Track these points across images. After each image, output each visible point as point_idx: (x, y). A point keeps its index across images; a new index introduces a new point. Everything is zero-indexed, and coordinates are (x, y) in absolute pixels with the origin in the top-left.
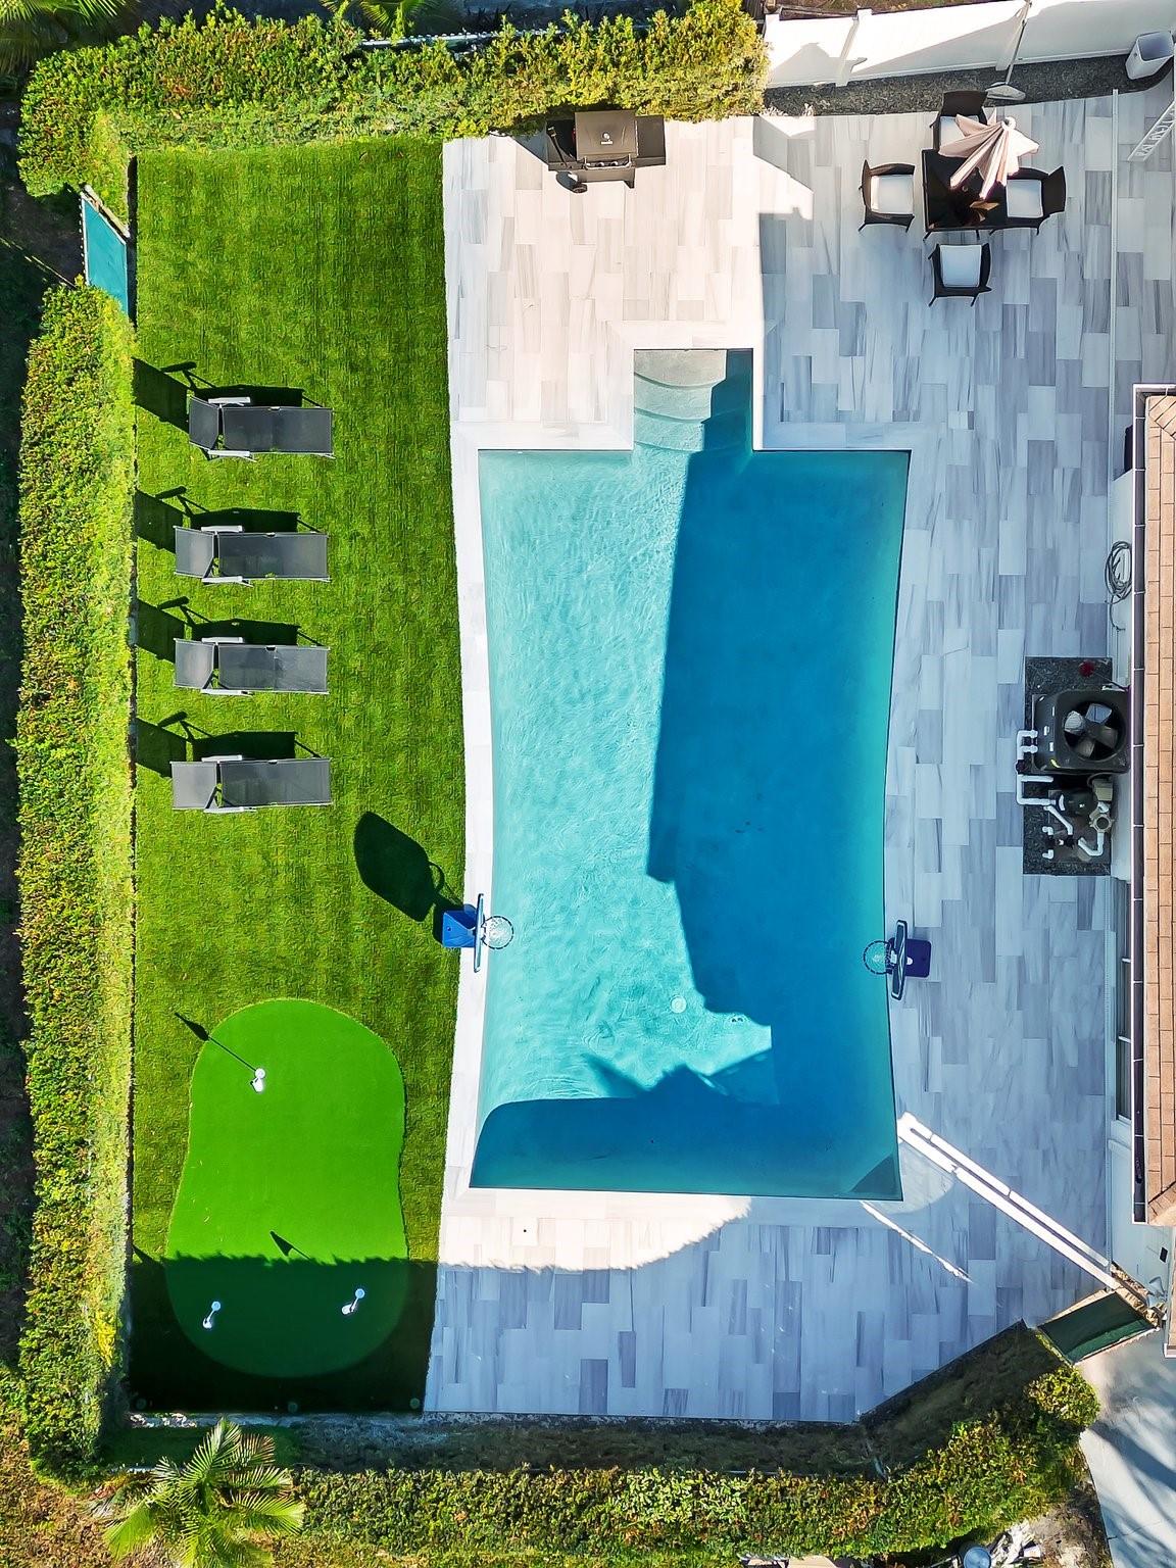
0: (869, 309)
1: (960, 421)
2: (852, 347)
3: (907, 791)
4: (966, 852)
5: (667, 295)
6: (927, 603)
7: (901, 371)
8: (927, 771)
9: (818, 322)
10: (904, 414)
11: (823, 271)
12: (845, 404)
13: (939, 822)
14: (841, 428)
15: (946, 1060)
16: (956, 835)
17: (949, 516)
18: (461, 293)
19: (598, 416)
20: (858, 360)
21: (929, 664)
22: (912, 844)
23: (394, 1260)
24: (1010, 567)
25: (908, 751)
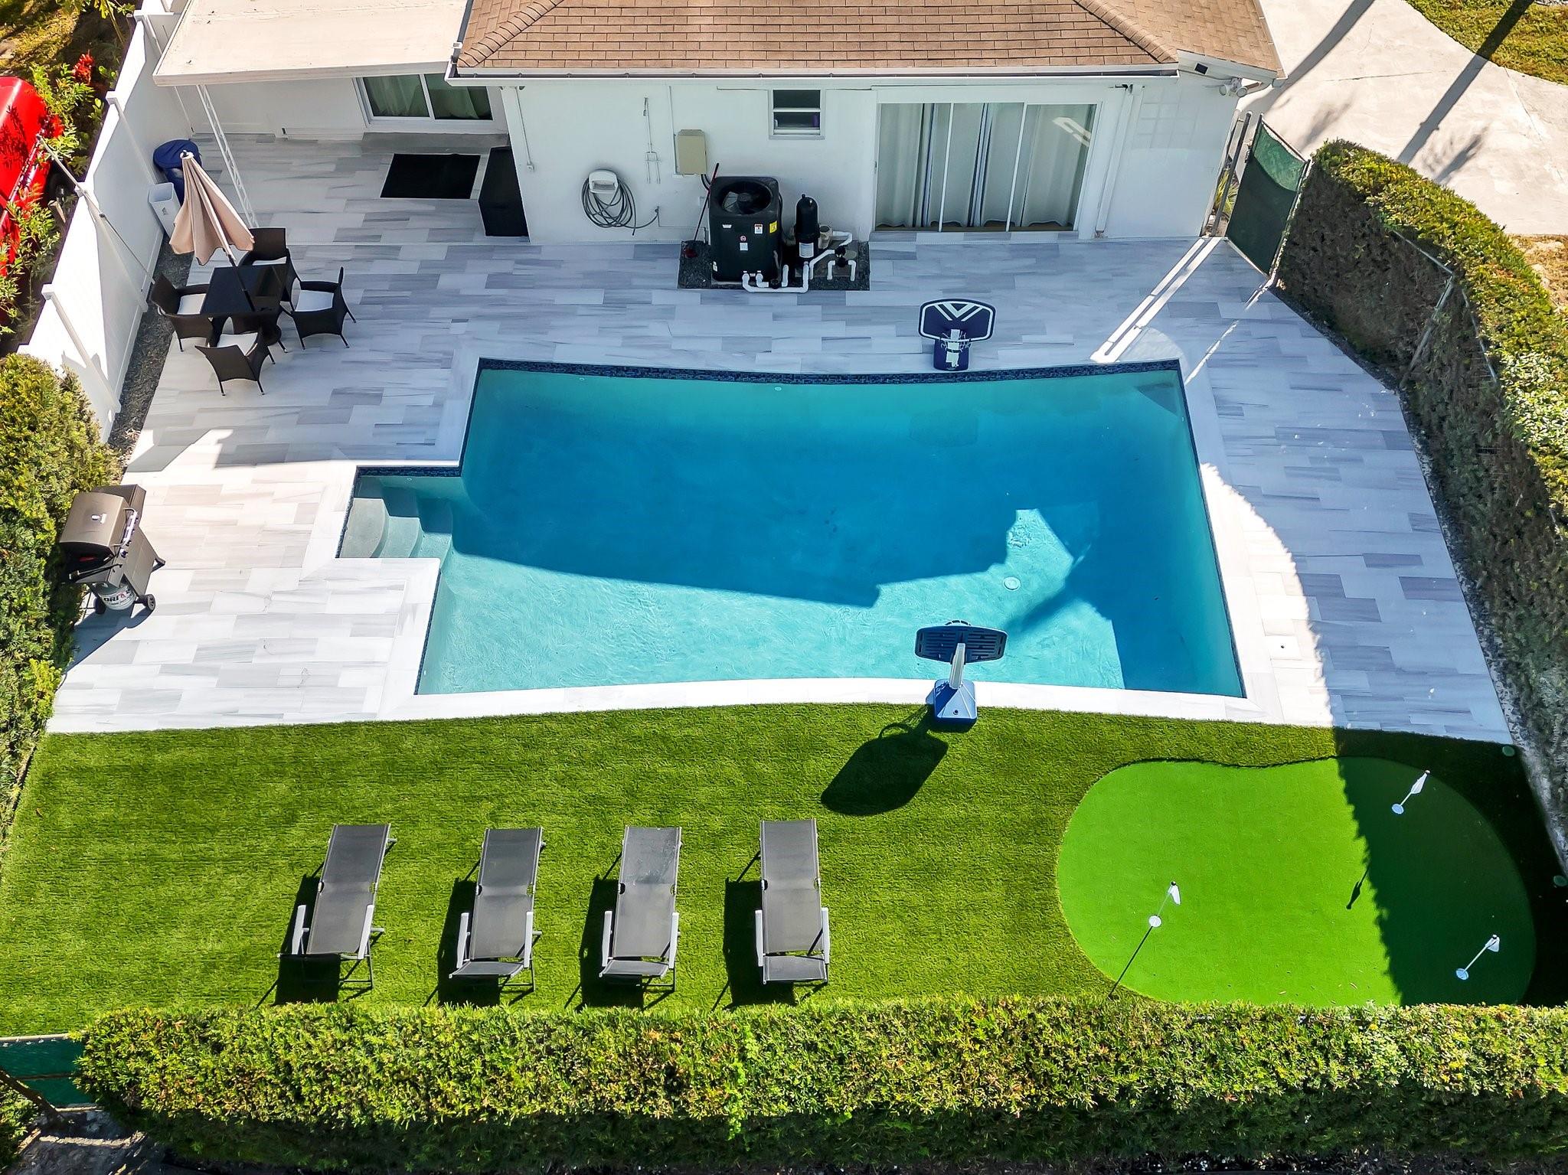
0: (339, 385)
1: (461, 327)
3: (798, 359)
4: (850, 323)
5: (285, 533)
6: (623, 346)
7: (401, 365)
8: (776, 347)
9: (344, 421)
10: (446, 362)
11: (294, 418)
12: (428, 401)
13: (824, 339)
14: (448, 405)
15: (1045, 333)
16: (836, 329)
17: (546, 333)
18: (233, 713)
19: (400, 588)
20: (386, 393)
21: (677, 345)
22: (846, 355)
23: (1343, 774)
24: (597, 298)
25: (760, 357)
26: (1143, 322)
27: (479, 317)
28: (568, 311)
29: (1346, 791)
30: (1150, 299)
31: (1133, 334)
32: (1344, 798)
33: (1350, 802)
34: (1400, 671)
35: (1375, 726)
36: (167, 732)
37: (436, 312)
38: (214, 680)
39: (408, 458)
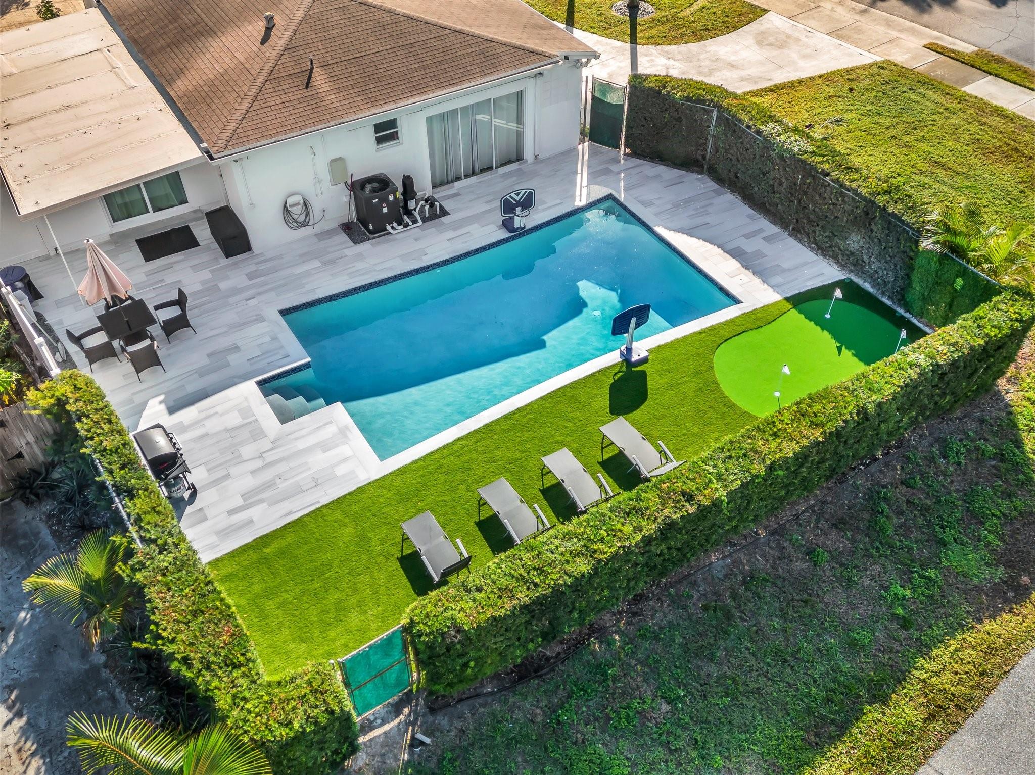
0: (209, 352)
1: (252, 302)
2: (236, 349)
4: (454, 230)
5: (242, 426)
6: (350, 279)
7: (238, 329)
8: (429, 251)
9: (228, 365)
10: (260, 319)
13: (448, 240)
14: (280, 336)
16: (451, 234)
17: (304, 287)
18: (290, 513)
19: (329, 423)
20: (239, 345)
21: (379, 268)
22: (464, 243)
23: (800, 312)
24: (316, 263)
25: (424, 258)
26: (585, 183)
27: (260, 294)
28: (308, 274)
30: (579, 176)
31: (584, 191)
32: (807, 321)
33: (810, 320)
34: (789, 270)
35: (797, 292)
36: (261, 537)
37: (232, 300)
38: (265, 505)
39: (280, 367)
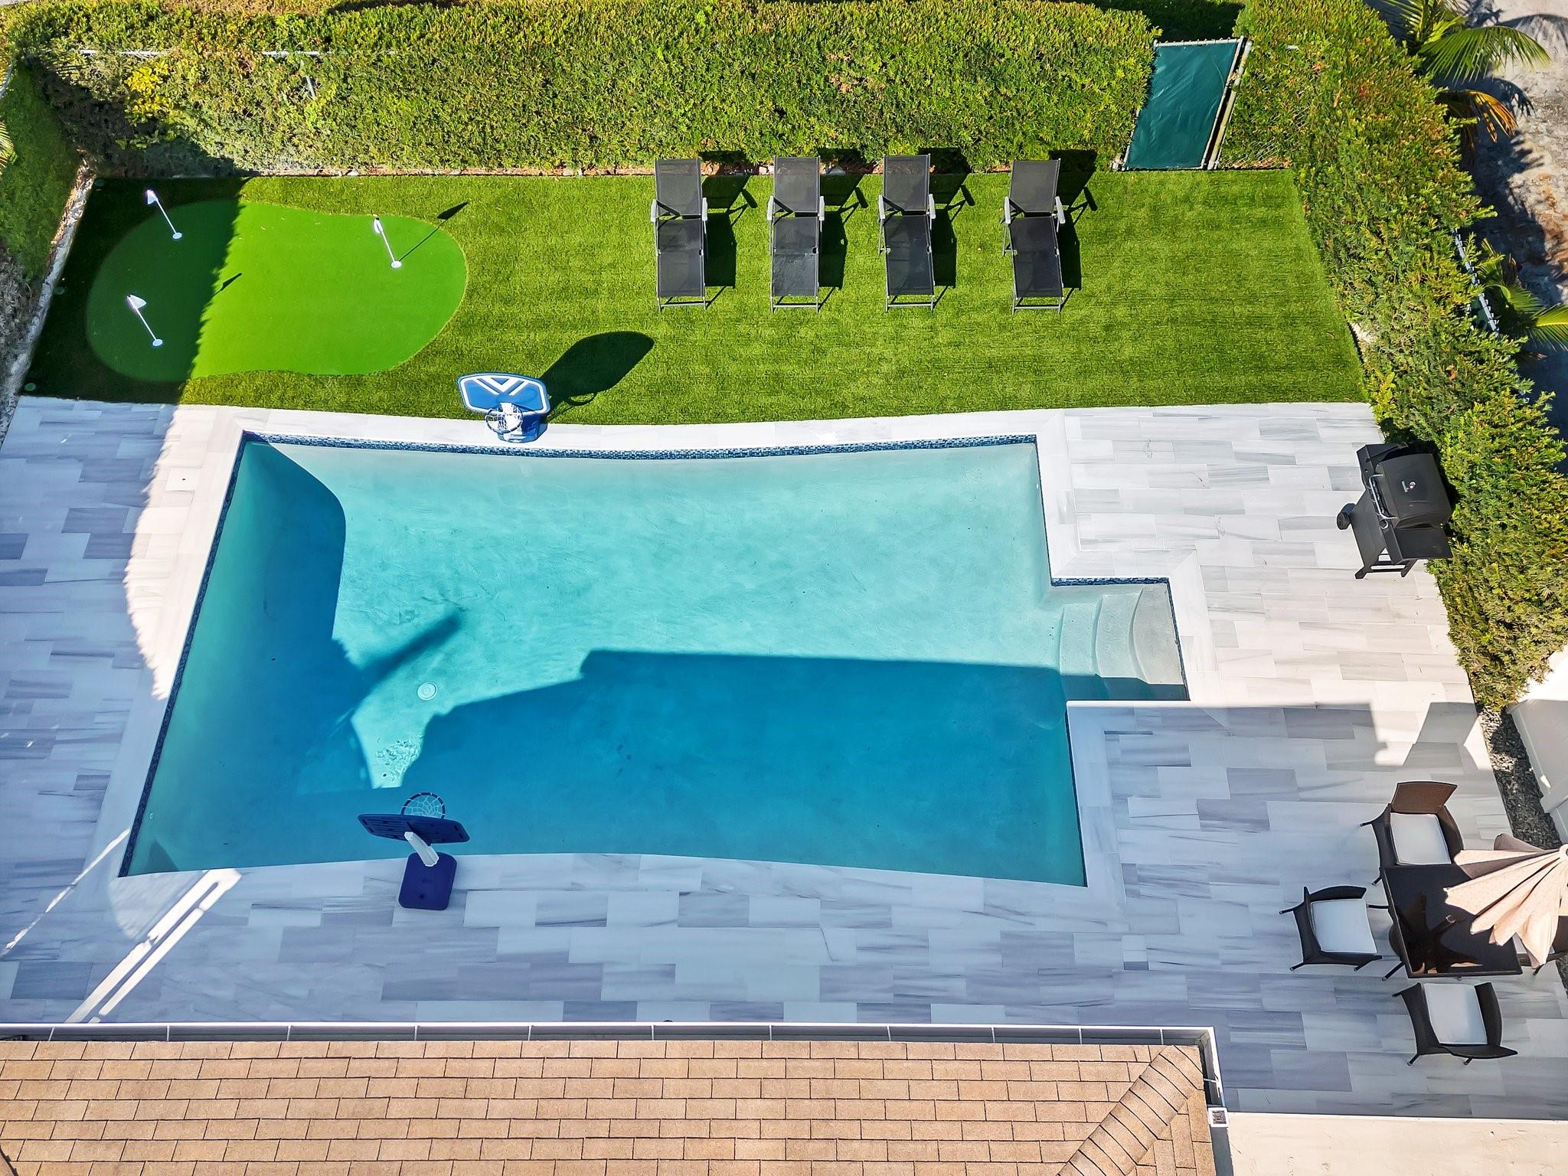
0: (1262, 837)
1: (1133, 950)
2: (1208, 813)
3: (645, 880)
5: (1237, 610)
6: (888, 907)
7: (1189, 875)
8: (670, 906)
10: (1132, 877)
11: (1301, 781)
12: (1136, 806)
13: (602, 922)
14: (1106, 801)
15: (289, 932)
16: (583, 945)
17: (1005, 935)
18: (1203, 418)
19: (1083, 542)
20: (1196, 822)
21: (808, 909)
22: (575, 887)
27: (1108, 975)
29: (196, 353)
36: (1257, 402)
38: (1237, 447)
